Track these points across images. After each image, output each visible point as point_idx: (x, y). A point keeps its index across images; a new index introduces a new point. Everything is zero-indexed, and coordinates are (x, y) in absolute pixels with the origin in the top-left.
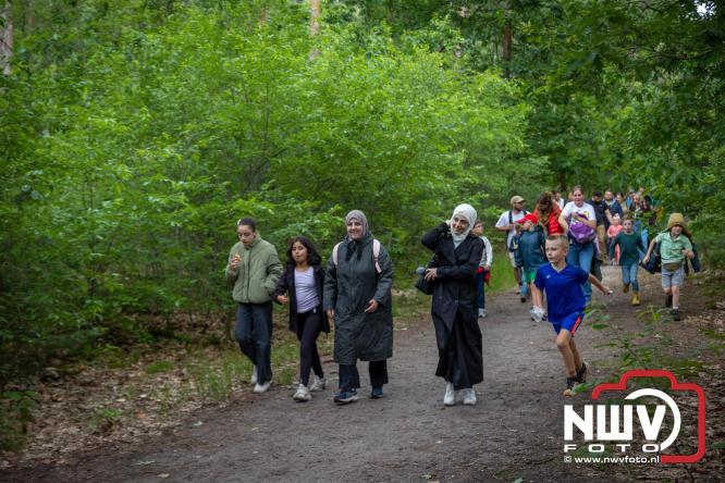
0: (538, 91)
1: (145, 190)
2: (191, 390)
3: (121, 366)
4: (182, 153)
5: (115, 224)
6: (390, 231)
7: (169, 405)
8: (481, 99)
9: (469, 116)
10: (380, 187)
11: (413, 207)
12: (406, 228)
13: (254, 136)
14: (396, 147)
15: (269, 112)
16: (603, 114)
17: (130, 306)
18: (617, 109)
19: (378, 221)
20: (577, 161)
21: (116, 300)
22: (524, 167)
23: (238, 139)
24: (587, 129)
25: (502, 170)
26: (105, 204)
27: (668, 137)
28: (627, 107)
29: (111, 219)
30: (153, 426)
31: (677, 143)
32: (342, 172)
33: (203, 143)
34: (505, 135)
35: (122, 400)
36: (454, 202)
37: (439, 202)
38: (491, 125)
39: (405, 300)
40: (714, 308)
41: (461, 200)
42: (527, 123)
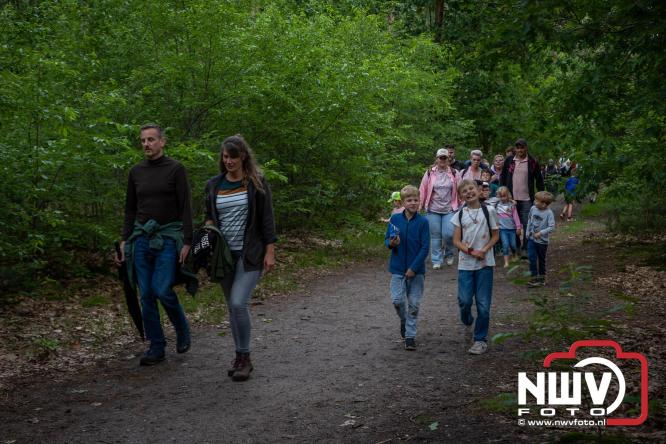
0: (468, 57)
1: (89, 131)
2: (125, 324)
3: (59, 299)
4: (126, 98)
5: (60, 162)
6: (319, 183)
7: (104, 338)
8: (413, 61)
9: (400, 77)
10: (313, 141)
11: (342, 161)
12: (336, 180)
13: (195, 85)
14: (329, 104)
15: (211, 63)
16: (527, 82)
17: (70, 242)
18: (541, 77)
19: (310, 172)
20: (500, 124)
21: (57, 235)
22: (451, 129)
23: (180, 87)
24: (512, 95)
25: (429, 130)
26: (50, 143)
27: (590, 106)
28: (550, 77)
29: (55, 158)
30: (87, 356)
31: (596, 113)
33: (147, 89)
34: (433, 97)
35: (60, 331)
36: (382, 158)
37: (368, 158)
38: (421, 87)
39: (331, 249)
40: (624, 271)
41: (389, 157)
42: (455, 87)
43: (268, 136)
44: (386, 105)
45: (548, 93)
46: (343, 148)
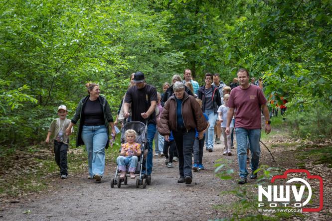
10: (57, 70)
11: (81, 86)
14: (70, 40)
16: (224, 22)
18: (235, 18)
22: (165, 58)
25: (149, 60)
27: (273, 39)
28: (242, 17)
32: (28, 57)
34: (152, 33)
36: (113, 83)
37: (102, 83)
38: (142, 26)
39: (73, 156)
40: (304, 168)
41: (118, 82)
42: (168, 26)
43: (21, 67)
44: (114, 41)
45: (242, 29)
46: (82, 75)
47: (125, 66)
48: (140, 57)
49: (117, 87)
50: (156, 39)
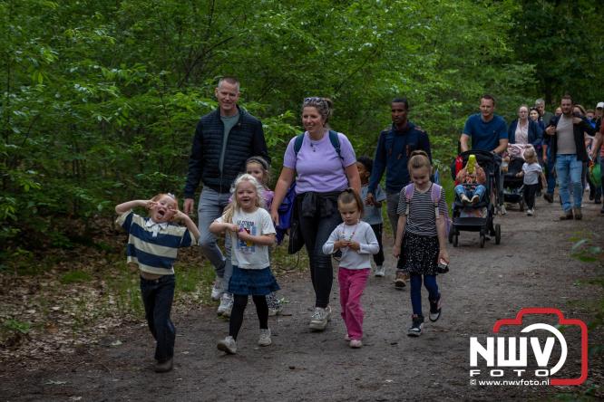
2: (110, 305)
3: (33, 274)
4: (114, 35)
5: (34, 112)
7: (85, 320)
11: (373, 112)
13: (196, 20)
14: (359, 44)
17: (46, 207)
20: (566, 69)
21: (31, 199)
22: (506, 74)
23: (179, 23)
24: (581, 33)
25: (479, 76)
26: (23, 89)
29: (29, 106)
30: (65, 342)
32: (296, 69)
33: (139, 26)
34: (486, 35)
35: (33, 311)
36: (421, 109)
43: (284, 83)
44: (427, 45)
46: (374, 97)
47: (441, 85)
48: (466, 70)
49: (427, 116)
50: (492, 43)
